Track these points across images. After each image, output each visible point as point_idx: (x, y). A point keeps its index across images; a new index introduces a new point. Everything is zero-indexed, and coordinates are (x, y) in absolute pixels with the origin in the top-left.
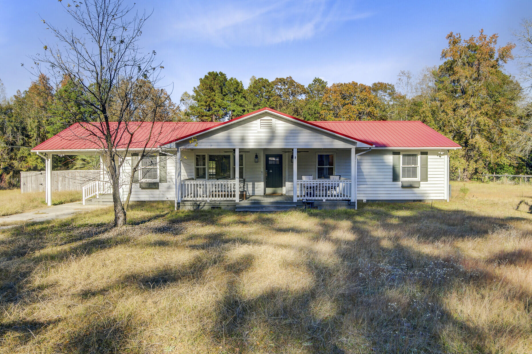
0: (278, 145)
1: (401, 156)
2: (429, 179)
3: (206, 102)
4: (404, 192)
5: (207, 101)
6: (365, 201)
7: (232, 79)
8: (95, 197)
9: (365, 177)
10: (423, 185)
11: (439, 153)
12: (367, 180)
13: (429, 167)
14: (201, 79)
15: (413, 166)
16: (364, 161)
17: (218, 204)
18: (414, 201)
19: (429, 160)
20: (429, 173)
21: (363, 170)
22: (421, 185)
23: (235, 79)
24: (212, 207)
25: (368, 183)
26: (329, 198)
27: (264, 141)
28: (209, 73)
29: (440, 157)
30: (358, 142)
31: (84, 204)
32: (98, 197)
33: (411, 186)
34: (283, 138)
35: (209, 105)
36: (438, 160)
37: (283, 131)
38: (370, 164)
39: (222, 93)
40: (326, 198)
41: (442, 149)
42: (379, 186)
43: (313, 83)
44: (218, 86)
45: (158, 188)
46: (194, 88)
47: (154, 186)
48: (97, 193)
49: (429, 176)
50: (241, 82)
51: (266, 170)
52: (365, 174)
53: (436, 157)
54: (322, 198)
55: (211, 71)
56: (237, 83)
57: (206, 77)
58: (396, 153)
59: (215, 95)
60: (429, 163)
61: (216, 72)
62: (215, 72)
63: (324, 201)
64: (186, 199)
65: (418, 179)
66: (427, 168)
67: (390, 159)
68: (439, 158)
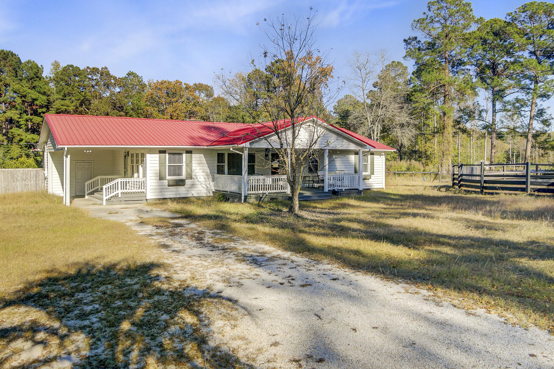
7: (29, 62)
8: (116, 196)
13: (375, 164)
15: (365, 163)
18: (366, 189)
19: (375, 159)
20: (375, 168)
22: (371, 178)
23: (33, 61)
27: (307, 142)
29: (381, 156)
31: (104, 203)
32: (120, 196)
36: (380, 159)
39: (17, 77)
43: (127, 76)
45: (184, 185)
47: (180, 183)
48: (120, 191)
49: (375, 171)
50: (42, 66)
53: (378, 157)
54: (342, 188)
56: (37, 66)
61: (7, 51)
63: (344, 190)
64: (250, 192)
65: (369, 173)
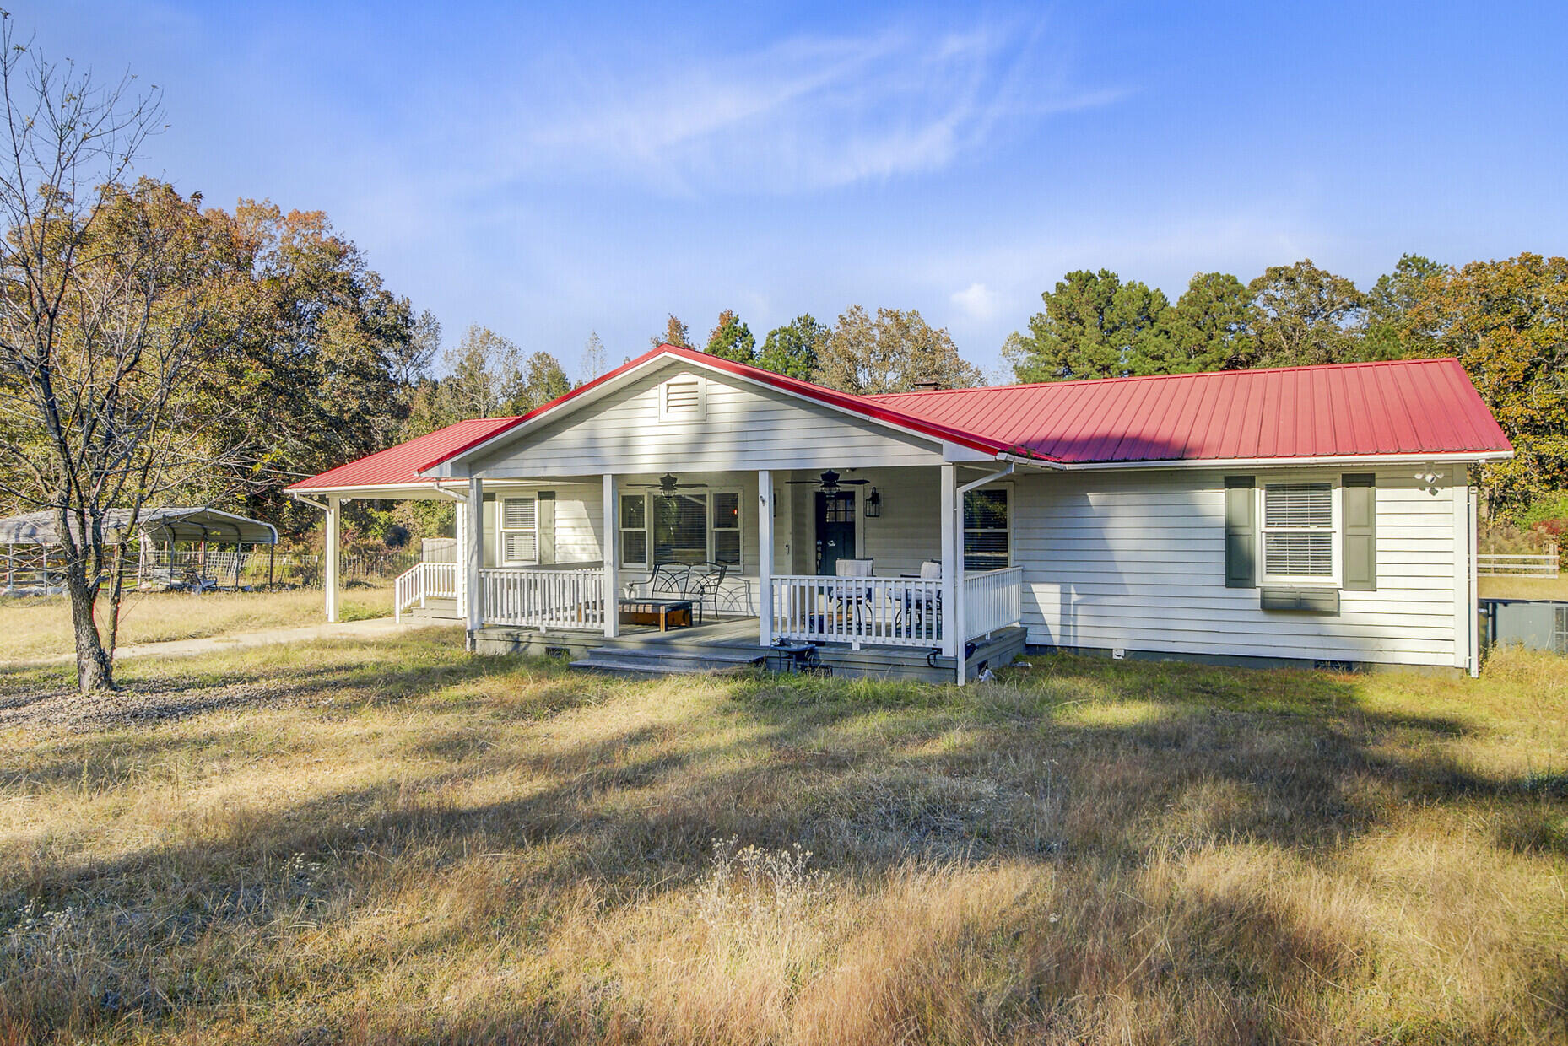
0: (716, 460)
1: (1260, 495)
2: (1380, 583)
3: (1056, 355)
4: (1273, 628)
5: (1059, 352)
6: (1118, 654)
7: (1131, 286)
8: (417, 604)
9: (1120, 567)
10: (1355, 604)
11: (1418, 476)
12: (1126, 579)
13: (1380, 533)
14: (1046, 296)
15: (1313, 529)
16: (1120, 511)
17: (561, 641)
18: (1319, 664)
19: (1380, 508)
20: (1380, 557)
21: (1114, 545)
22: (1344, 606)
23: (1141, 283)
24: (548, 649)
25: (1131, 590)
26: (870, 640)
27: (679, 449)
28: (1069, 277)
29: (1433, 492)
30: (945, 443)
31: (398, 620)
32: (423, 605)
33: (1299, 607)
34: (733, 437)
35: (1065, 362)
36: (1425, 507)
37: (735, 417)
38: (1145, 522)
39: (1102, 327)
40: (863, 639)
41: (1430, 463)
42: (1173, 603)
43: (1399, 272)
44: (1091, 308)
46: (1032, 319)
48: (423, 594)
49: (1380, 570)
50: (1159, 290)
51: (817, 539)
52: (1117, 556)
53: (1414, 493)
54: (850, 639)
55: (1073, 270)
56: (1147, 294)
57: (1060, 288)
58: (1238, 480)
59: (1082, 333)
60: (1380, 520)
61: (1088, 271)
62: (1084, 272)
63: (856, 647)
64: (491, 621)
65: (1336, 578)
66: (1371, 541)
67: (1215, 502)
68: (1431, 497)
